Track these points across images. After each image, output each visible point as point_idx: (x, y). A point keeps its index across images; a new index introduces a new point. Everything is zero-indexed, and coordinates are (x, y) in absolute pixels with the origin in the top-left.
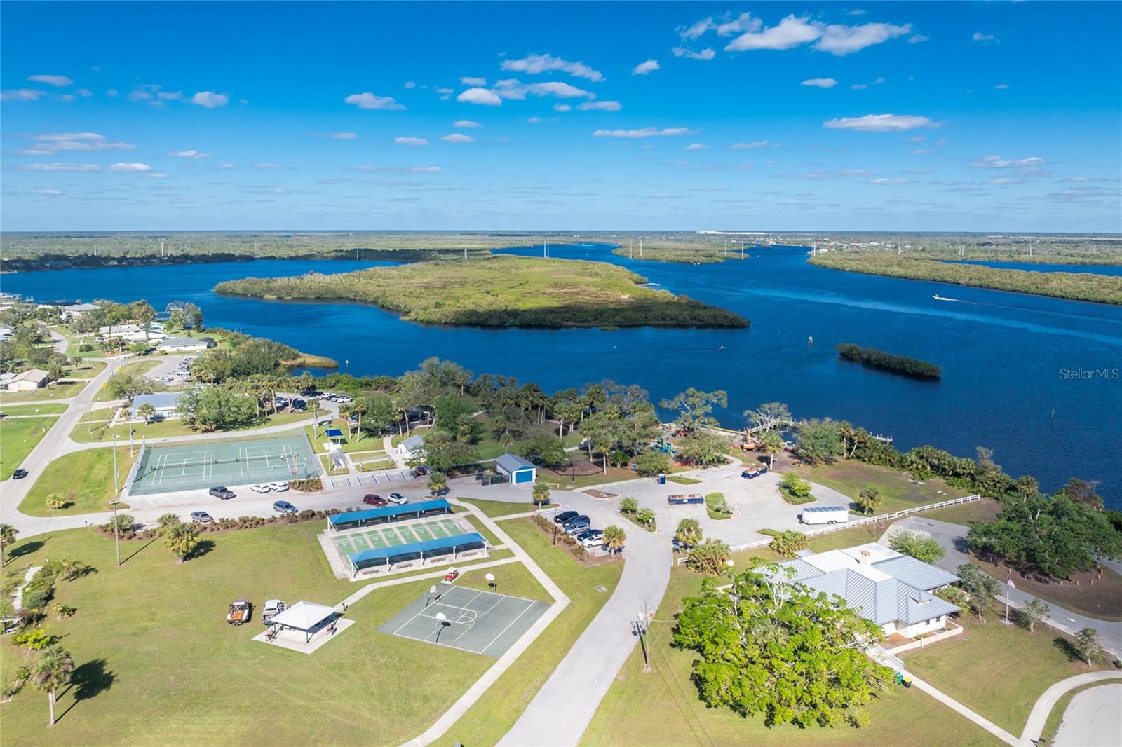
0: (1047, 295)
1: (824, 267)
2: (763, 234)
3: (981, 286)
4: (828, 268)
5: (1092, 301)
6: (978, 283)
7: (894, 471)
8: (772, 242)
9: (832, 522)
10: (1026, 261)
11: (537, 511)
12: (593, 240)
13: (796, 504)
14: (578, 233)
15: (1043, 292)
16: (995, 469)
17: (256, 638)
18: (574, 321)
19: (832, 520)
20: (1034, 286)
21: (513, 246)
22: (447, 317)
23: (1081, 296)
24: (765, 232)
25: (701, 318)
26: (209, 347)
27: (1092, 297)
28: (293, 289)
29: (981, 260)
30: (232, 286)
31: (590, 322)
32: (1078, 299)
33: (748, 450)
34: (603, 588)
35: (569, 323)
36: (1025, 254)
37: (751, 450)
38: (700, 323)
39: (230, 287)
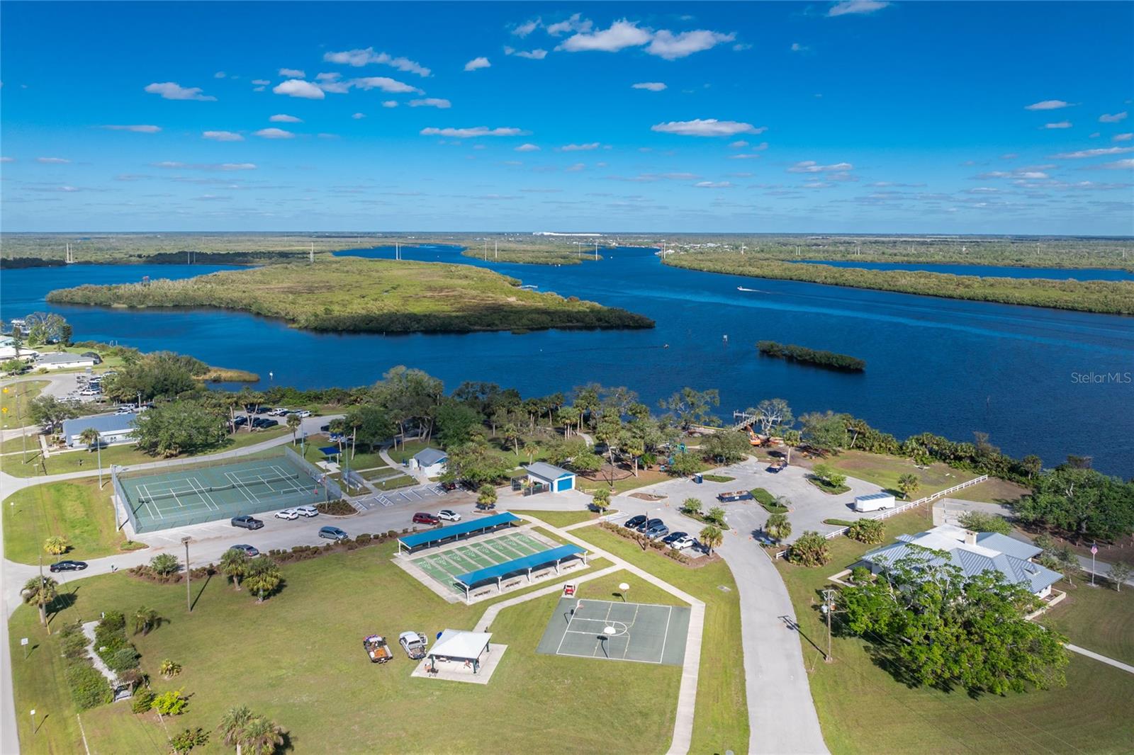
0: (899, 292)
1: (681, 267)
2: (598, 235)
3: (837, 284)
4: (686, 268)
5: (941, 297)
6: (833, 281)
7: (897, 458)
8: (614, 244)
9: (882, 509)
10: (858, 261)
11: (600, 518)
12: (432, 241)
13: (836, 494)
14: (411, 234)
15: (895, 288)
16: (994, 451)
17: (414, 674)
18: (480, 325)
19: (882, 506)
20: (886, 283)
21: (351, 248)
22: (345, 323)
23: (931, 292)
24: (601, 234)
25: (607, 319)
26: (95, 363)
27: (941, 292)
28: (145, 297)
29: (818, 259)
30: (69, 295)
31: (497, 325)
32: (929, 295)
33: (755, 446)
34: (726, 588)
35: (476, 328)
36: (854, 253)
37: (757, 446)
38: (606, 324)
39: (67, 296)
